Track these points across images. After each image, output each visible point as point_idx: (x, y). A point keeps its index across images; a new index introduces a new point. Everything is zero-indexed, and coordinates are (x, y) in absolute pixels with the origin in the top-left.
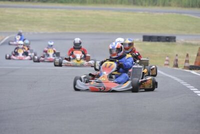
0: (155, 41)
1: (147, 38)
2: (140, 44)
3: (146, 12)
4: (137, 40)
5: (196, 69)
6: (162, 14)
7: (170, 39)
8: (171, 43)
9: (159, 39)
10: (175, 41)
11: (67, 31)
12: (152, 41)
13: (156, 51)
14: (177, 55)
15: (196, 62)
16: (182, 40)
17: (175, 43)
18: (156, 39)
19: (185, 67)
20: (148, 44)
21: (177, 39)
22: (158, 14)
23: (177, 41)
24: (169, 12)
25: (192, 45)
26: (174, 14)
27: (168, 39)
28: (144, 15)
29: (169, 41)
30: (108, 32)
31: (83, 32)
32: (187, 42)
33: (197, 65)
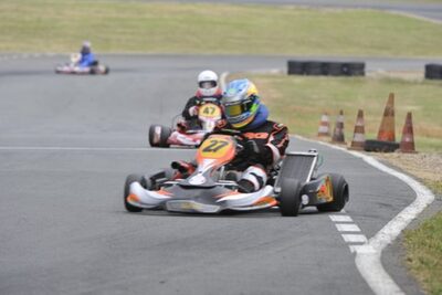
0: (317, 74)
1: (298, 68)
2: (279, 80)
3: (304, 7)
4: (275, 71)
5: (380, 151)
6: (339, 11)
7: (351, 70)
8: (351, 79)
9: (325, 69)
10: (363, 74)
11: (112, 52)
12: (308, 74)
13: (315, 97)
14: (341, 113)
15: (381, 132)
16: (381, 71)
17: (361, 78)
18: (318, 70)
19: (355, 146)
20: (299, 80)
21: (368, 68)
22: (331, 10)
23: (367, 74)
24: (356, 7)
25: (402, 82)
26: (369, 10)
27: (345, 69)
28: (297, 13)
29: (348, 74)
30: (209, 53)
31: (150, 52)
32: (392, 75)
33: (385, 139)
